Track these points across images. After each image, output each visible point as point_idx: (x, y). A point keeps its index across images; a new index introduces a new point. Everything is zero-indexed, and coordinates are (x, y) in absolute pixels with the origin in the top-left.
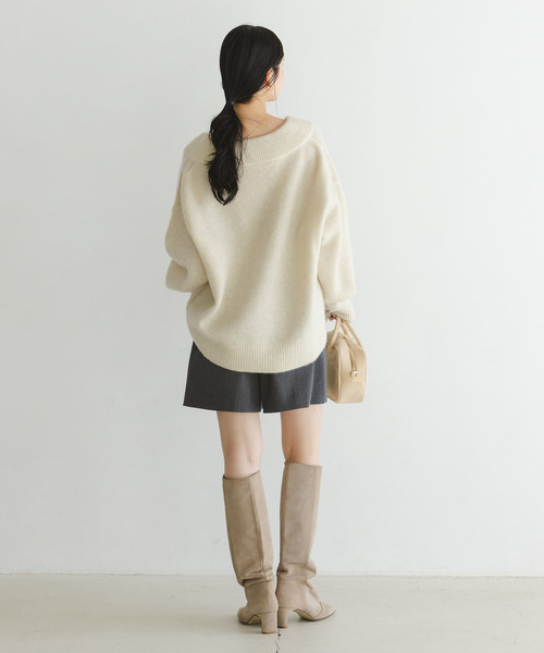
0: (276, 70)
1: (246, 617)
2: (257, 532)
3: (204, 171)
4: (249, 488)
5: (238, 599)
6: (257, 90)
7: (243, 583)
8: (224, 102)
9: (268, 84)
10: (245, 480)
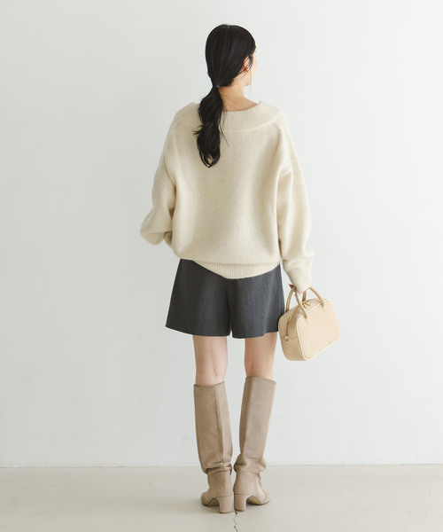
0: (251, 58)
1: (208, 499)
2: (219, 430)
3: (194, 139)
4: (214, 395)
5: (202, 484)
6: (237, 74)
7: (207, 471)
8: (211, 86)
9: (245, 70)
10: (211, 387)
